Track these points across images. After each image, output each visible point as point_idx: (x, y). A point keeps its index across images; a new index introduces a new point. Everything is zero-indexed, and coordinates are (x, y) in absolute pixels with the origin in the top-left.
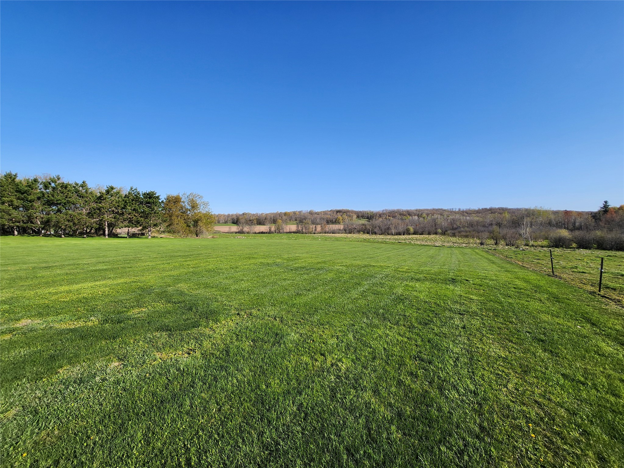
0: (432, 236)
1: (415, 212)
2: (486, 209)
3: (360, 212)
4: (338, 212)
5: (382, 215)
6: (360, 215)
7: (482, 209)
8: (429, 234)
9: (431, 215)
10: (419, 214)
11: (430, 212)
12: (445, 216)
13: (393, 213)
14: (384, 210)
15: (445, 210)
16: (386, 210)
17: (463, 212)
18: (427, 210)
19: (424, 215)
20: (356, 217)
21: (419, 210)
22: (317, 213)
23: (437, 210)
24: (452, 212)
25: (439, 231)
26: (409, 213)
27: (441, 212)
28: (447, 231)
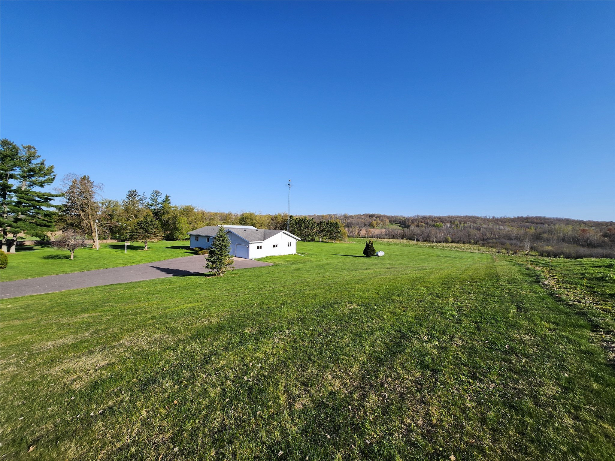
0: (467, 245)
1: (447, 219)
2: (522, 217)
3: (392, 217)
4: (371, 216)
5: (414, 221)
6: (393, 220)
7: (518, 218)
8: (464, 243)
9: (463, 222)
10: (451, 220)
11: (462, 220)
12: (478, 224)
13: (425, 219)
14: (415, 216)
15: (478, 218)
16: (418, 216)
17: (497, 220)
18: (460, 217)
19: (457, 222)
20: (389, 221)
21: (452, 217)
22: (352, 217)
23: (470, 217)
24: (485, 220)
25: (472, 241)
26: (442, 220)
27: (474, 219)
28: (478, 241)
